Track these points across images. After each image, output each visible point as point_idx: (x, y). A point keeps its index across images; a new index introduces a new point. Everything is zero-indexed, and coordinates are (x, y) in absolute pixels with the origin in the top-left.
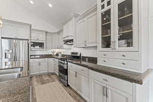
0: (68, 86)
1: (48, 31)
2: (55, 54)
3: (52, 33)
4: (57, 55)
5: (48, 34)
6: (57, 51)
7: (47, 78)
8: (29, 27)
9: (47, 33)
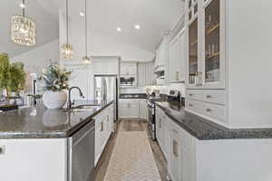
0: (156, 140)
1: (140, 61)
2: (151, 93)
3: (146, 63)
4: (154, 94)
5: (140, 65)
6: (153, 88)
7: (137, 125)
8: (117, 60)
9: (138, 63)
